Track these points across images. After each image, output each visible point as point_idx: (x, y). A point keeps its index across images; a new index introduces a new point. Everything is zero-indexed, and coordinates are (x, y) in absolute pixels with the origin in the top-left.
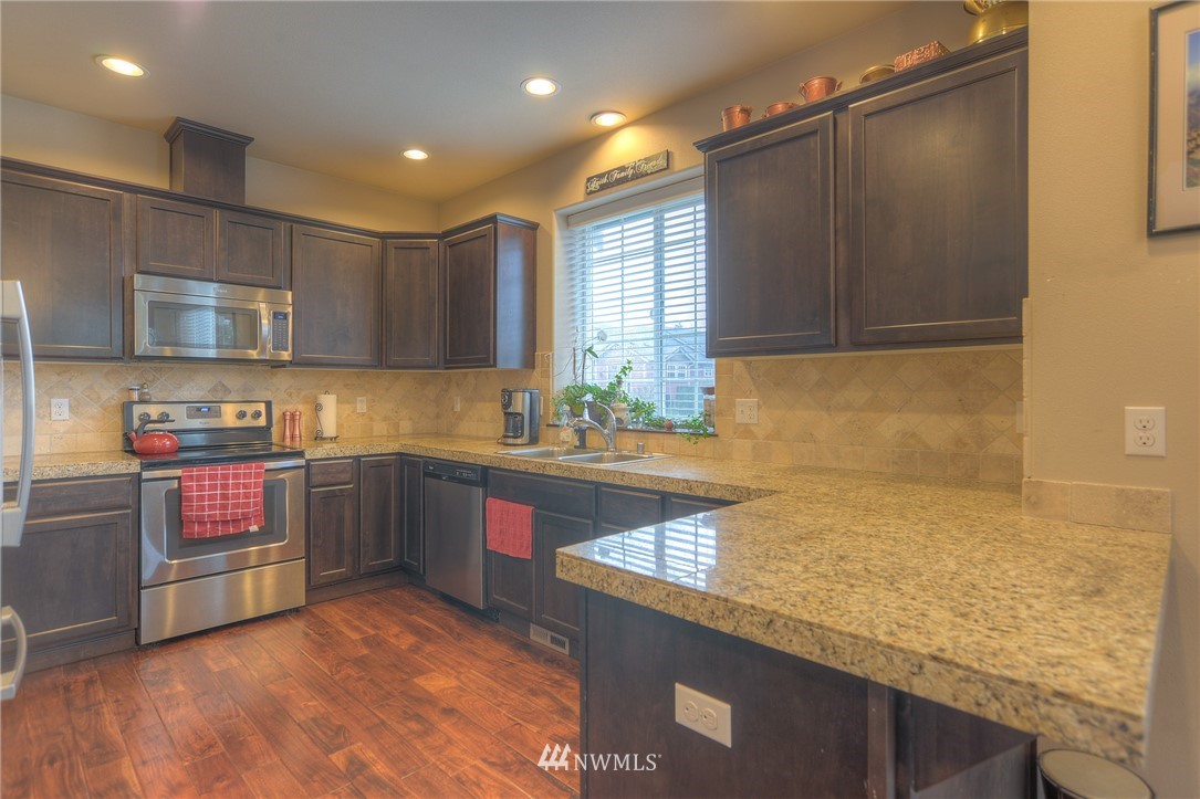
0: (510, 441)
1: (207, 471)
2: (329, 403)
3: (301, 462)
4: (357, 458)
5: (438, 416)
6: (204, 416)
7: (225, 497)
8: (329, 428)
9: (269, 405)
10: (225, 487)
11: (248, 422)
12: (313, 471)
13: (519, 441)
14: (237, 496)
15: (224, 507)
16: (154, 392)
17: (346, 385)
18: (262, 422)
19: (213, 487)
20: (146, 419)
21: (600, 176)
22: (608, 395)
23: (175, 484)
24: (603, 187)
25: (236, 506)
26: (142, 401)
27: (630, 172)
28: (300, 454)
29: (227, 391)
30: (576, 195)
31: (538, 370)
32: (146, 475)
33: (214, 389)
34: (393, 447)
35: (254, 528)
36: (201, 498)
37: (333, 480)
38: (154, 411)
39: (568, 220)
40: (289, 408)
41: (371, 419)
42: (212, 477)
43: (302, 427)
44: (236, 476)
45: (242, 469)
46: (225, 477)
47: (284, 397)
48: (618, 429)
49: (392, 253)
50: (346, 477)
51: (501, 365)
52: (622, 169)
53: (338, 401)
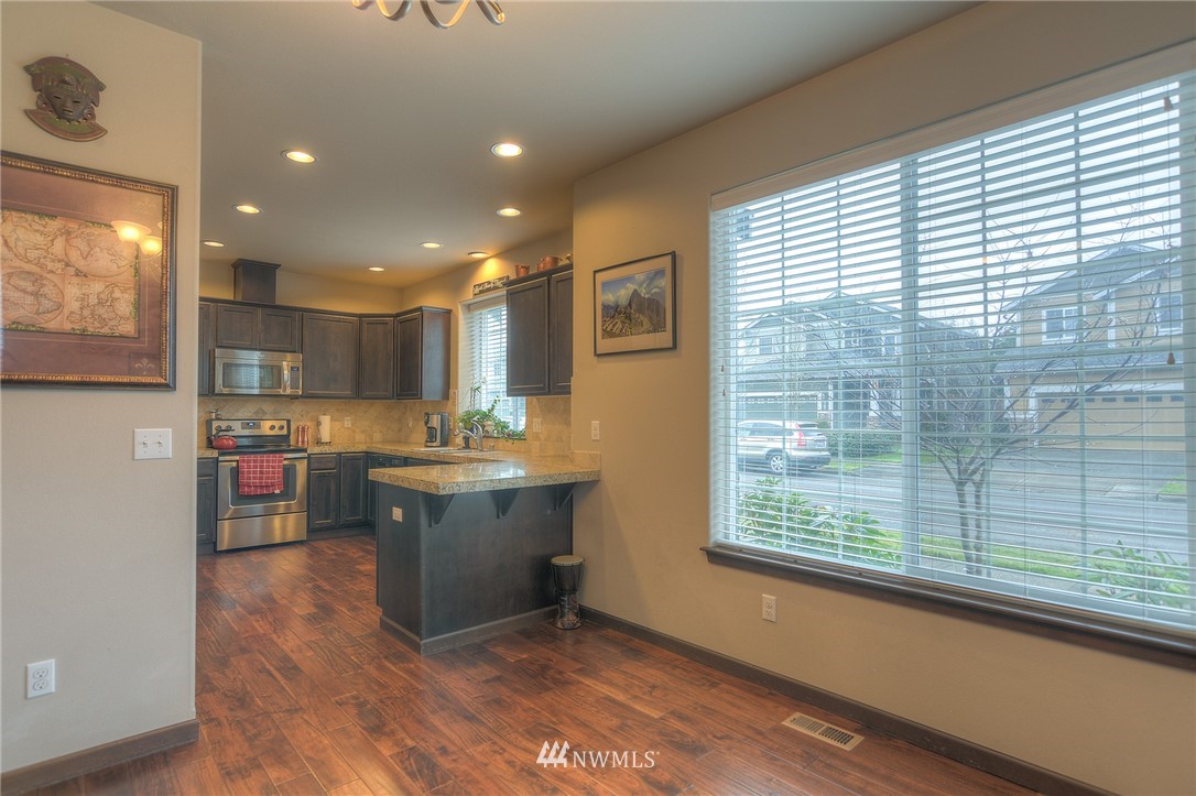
0: (429, 444)
1: (252, 457)
2: (326, 420)
3: (306, 455)
4: (340, 454)
5: (400, 430)
6: (251, 428)
7: (261, 472)
8: (326, 437)
9: (289, 421)
10: (262, 467)
11: (276, 432)
12: (312, 461)
13: (434, 444)
14: (268, 473)
15: (261, 478)
16: (223, 414)
17: (337, 410)
18: (285, 432)
19: (255, 467)
20: (219, 429)
21: (479, 285)
22: (487, 416)
23: (234, 464)
24: (481, 292)
25: (268, 478)
26: (217, 419)
27: (492, 285)
28: (305, 451)
29: (264, 413)
30: (469, 295)
31: (451, 400)
32: (221, 458)
33: (257, 412)
34: (362, 448)
35: (277, 491)
36: (249, 472)
37: (324, 467)
38: (223, 425)
39: (469, 308)
40: (301, 424)
41: (354, 431)
42: (255, 461)
43: (309, 436)
44: (268, 461)
45: (271, 457)
46: (262, 461)
47: (299, 416)
48: (484, 437)
49: (365, 326)
50: (331, 465)
51: (424, 398)
52: (489, 283)
53: (332, 420)
